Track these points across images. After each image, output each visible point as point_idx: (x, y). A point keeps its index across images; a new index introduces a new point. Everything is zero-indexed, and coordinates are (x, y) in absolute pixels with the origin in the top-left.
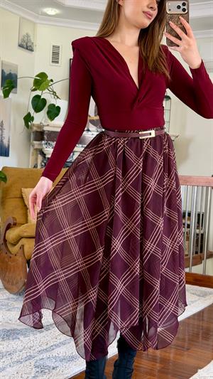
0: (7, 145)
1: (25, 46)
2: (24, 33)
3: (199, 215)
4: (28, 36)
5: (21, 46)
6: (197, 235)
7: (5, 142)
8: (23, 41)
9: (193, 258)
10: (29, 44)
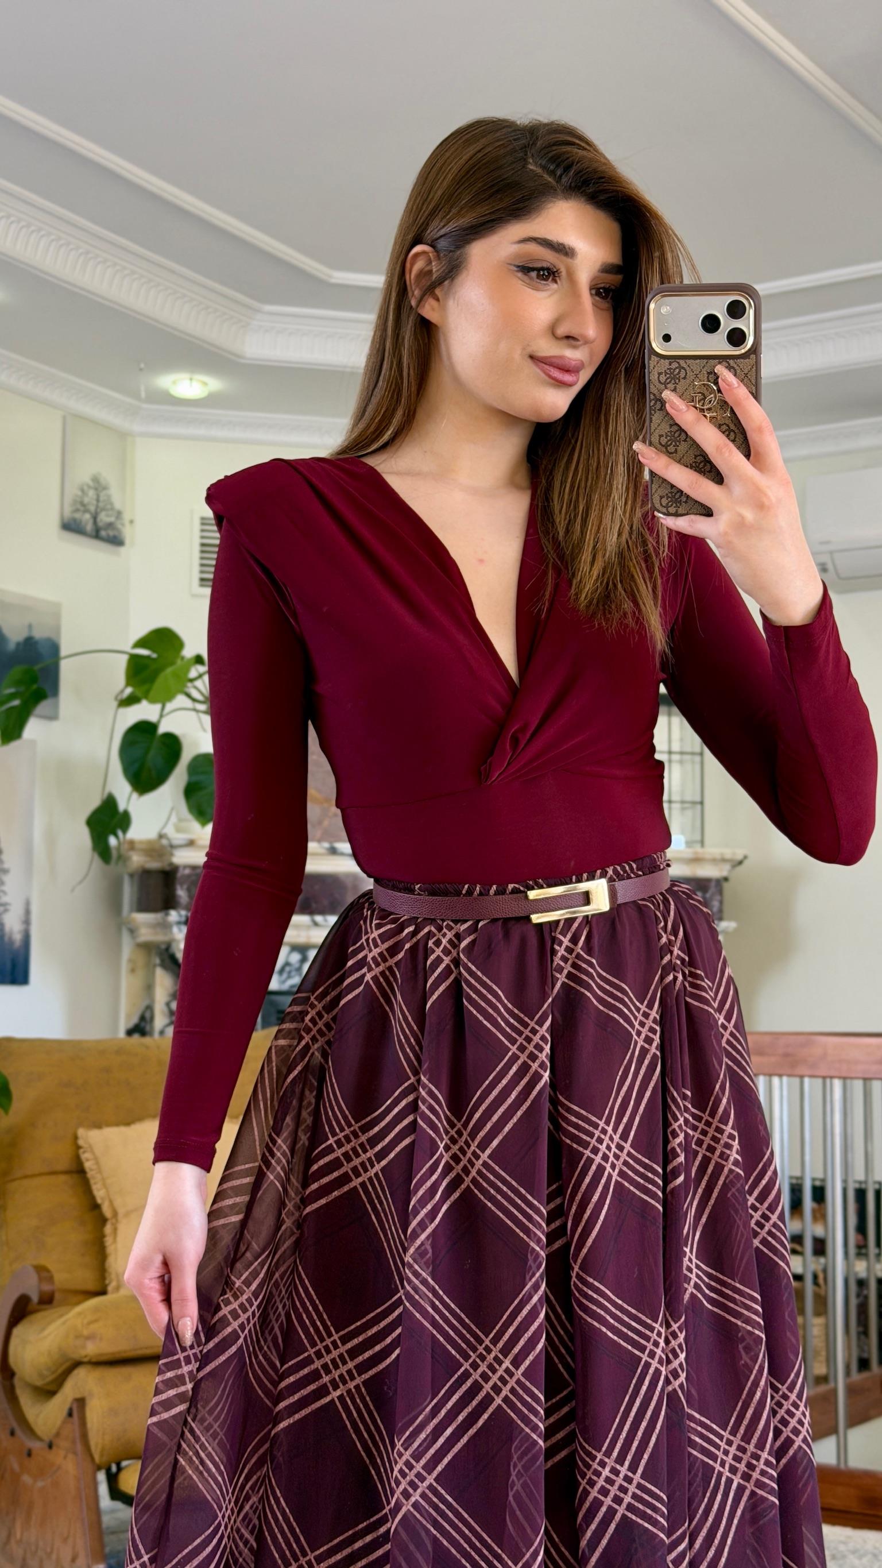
0: (18, 937)
1: (89, 527)
2: (82, 474)
3: (861, 1195)
4: (98, 485)
5: (71, 526)
6: (861, 1283)
7: (13, 924)
8: (81, 505)
9: (852, 1391)
10: (104, 518)
